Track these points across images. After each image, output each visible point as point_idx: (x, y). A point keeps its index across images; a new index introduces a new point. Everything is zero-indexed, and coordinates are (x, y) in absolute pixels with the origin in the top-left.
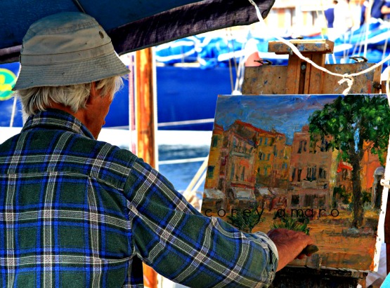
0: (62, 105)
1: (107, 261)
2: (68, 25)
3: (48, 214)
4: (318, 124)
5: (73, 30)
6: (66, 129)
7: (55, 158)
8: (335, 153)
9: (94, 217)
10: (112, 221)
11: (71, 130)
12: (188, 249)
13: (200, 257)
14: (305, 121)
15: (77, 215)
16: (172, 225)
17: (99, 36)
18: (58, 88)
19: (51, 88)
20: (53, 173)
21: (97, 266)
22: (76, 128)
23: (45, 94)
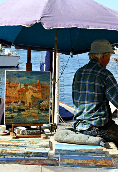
0: (96, 57)
1: (98, 94)
2: (100, 40)
3: (87, 82)
5: (101, 42)
6: (96, 64)
7: (91, 70)
11: (97, 64)
17: (107, 44)
18: (96, 53)
19: (95, 53)
20: (90, 74)
21: (96, 95)
22: (98, 64)
23: (93, 55)
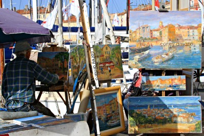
4: (56, 57)
8: (60, 61)
9: (28, 71)
10: (31, 71)
12: (43, 77)
13: (45, 78)
14: (54, 56)
15: (25, 70)
16: (41, 73)
